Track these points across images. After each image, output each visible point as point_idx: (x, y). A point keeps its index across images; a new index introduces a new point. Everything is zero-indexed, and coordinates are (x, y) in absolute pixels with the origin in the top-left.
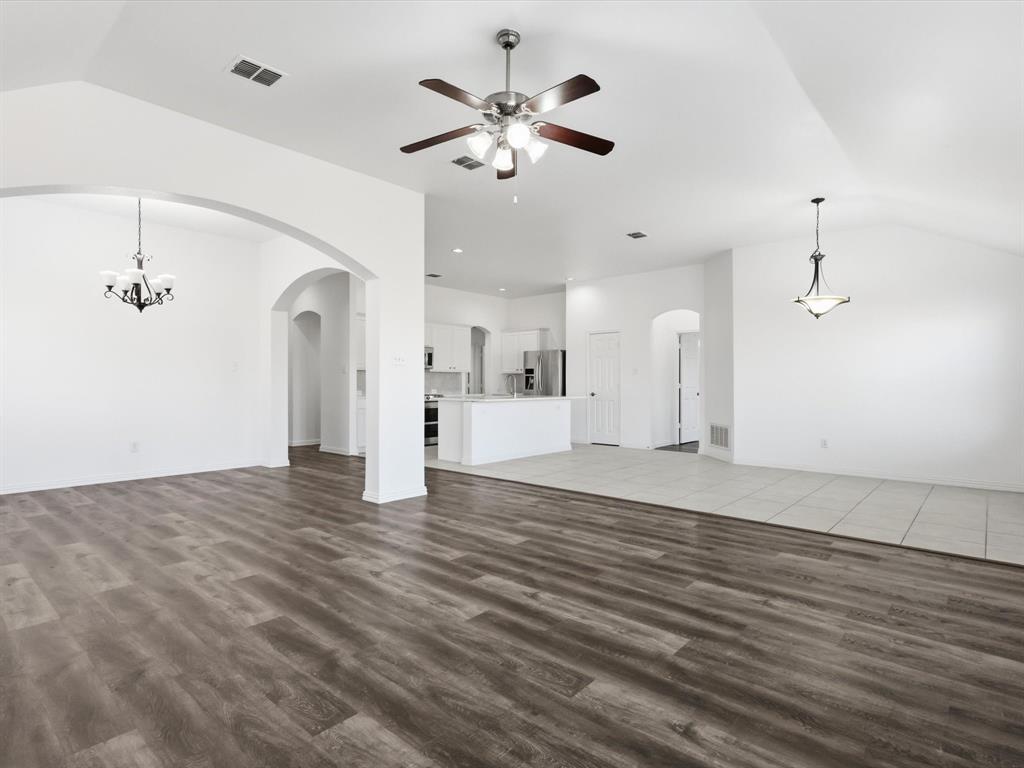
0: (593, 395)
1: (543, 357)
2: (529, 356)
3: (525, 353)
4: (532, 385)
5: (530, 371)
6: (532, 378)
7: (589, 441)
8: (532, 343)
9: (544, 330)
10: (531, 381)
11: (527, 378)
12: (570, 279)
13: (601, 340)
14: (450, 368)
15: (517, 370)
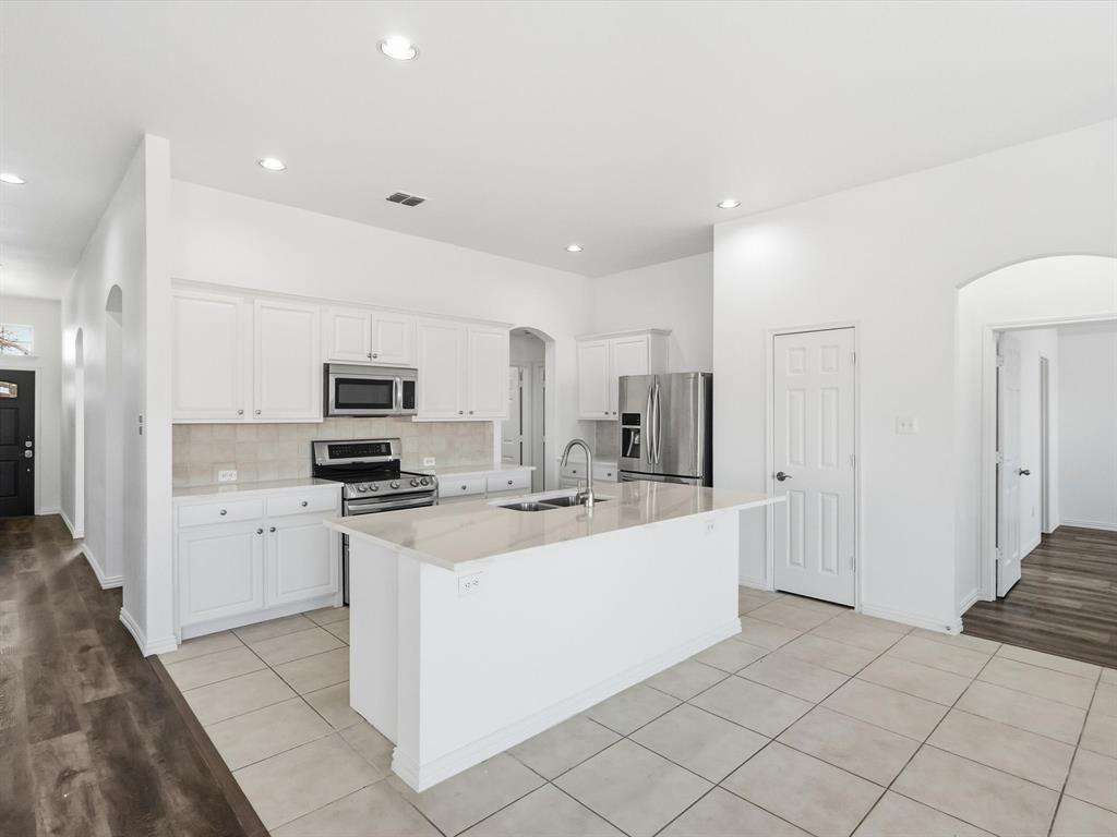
0: (781, 477)
1: (659, 387)
2: (631, 387)
3: (623, 380)
4: (637, 447)
5: (631, 419)
6: (638, 431)
7: (770, 586)
8: (636, 360)
9: (660, 334)
10: (635, 439)
11: (626, 434)
12: (729, 204)
13: (804, 349)
14: (460, 413)
15: (606, 413)
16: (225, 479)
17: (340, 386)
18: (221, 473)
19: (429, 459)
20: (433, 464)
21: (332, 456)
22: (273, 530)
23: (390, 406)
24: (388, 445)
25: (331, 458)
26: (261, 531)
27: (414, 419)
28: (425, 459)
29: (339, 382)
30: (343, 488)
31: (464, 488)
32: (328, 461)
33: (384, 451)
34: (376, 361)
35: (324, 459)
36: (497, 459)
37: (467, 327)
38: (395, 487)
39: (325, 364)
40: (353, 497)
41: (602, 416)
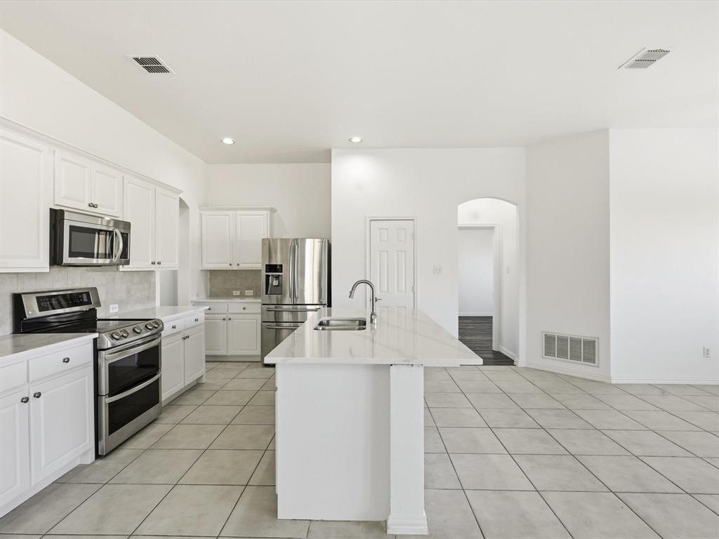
2: (272, 246)
3: (265, 241)
5: (274, 268)
13: (387, 229)
14: (153, 263)
15: (230, 265)
17: (73, 233)
19: (114, 306)
20: (117, 310)
21: (41, 309)
22: (38, 395)
24: (88, 294)
25: (40, 311)
26: (25, 400)
29: (72, 228)
30: (96, 338)
31: (174, 327)
32: (39, 314)
33: (85, 300)
34: (96, 211)
35: (34, 311)
36: (158, 303)
37: (155, 189)
38: (138, 331)
39: (50, 209)
40: (109, 346)
41: (225, 266)
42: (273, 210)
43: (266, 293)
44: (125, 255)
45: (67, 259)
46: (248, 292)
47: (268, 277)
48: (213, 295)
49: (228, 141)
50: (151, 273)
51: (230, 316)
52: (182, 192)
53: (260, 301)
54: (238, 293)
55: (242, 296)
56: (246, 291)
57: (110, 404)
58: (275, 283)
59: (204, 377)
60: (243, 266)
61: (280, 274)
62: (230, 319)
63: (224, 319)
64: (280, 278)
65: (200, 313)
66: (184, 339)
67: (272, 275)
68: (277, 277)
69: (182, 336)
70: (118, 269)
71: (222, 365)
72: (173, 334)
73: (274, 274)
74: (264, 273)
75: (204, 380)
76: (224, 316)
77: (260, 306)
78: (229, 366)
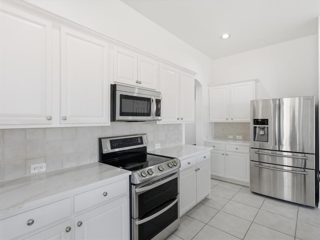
2: (260, 105)
10: (260, 132)
14: (178, 119)
15: (227, 119)
16: (36, 171)
17: (123, 100)
18: (33, 166)
19: (158, 144)
20: (160, 147)
21: (112, 148)
22: (80, 224)
23: (149, 114)
24: (141, 138)
26: (68, 230)
27: (158, 122)
28: (156, 145)
29: (122, 97)
30: (131, 175)
31: (189, 163)
32: (110, 151)
33: (140, 142)
34: (140, 86)
35: (108, 149)
36: (184, 142)
37: (180, 72)
38: (161, 169)
39: (111, 85)
40: (138, 182)
41: (224, 120)
42: (257, 81)
43: (254, 140)
44: (158, 114)
45: (118, 117)
46: (239, 137)
47: (255, 128)
48: (216, 137)
49: (225, 36)
50: (179, 125)
51: (227, 153)
52: (197, 73)
53: (249, 144)
54: (232, 137)
55: (234, 139)
56: (237, 136)
57: (139, 225)
58: (262, 132)
59: (210, 194)
60: (236, 120)
61: (266, 126)
62: (227, 155)
63: (223, 154)
64: (266, 129)
65: (207, 151)
66: (196, 170)
67: (259, 127)
68: (263, 129)
69: (195, 168)
70: (156, 123)
71: (221, 184)
72: (188, 168)
73: (261, 126)
74: (252, 126)
75: (210, 197)
76: (223, 152)
77: (248, 148)
78: (227, 186)
